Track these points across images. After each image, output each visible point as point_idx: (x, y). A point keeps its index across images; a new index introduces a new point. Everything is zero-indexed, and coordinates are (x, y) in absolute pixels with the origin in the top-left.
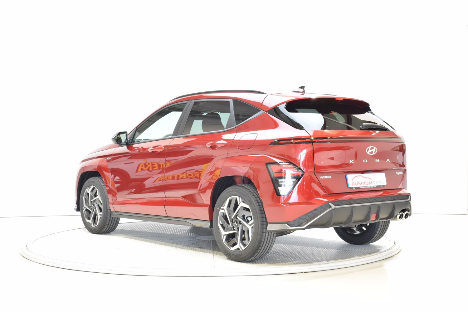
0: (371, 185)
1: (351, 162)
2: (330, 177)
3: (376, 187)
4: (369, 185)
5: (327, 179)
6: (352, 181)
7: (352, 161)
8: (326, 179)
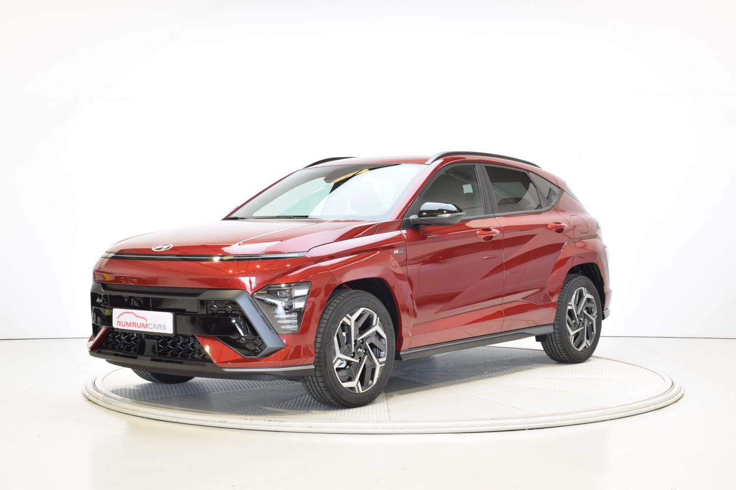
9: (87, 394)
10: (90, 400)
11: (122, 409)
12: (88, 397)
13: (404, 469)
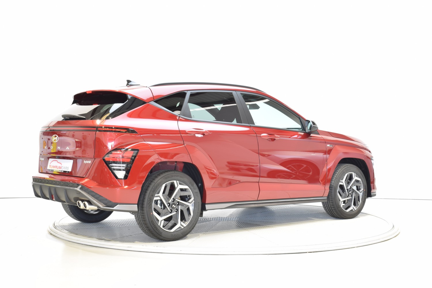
12: (50, 232)
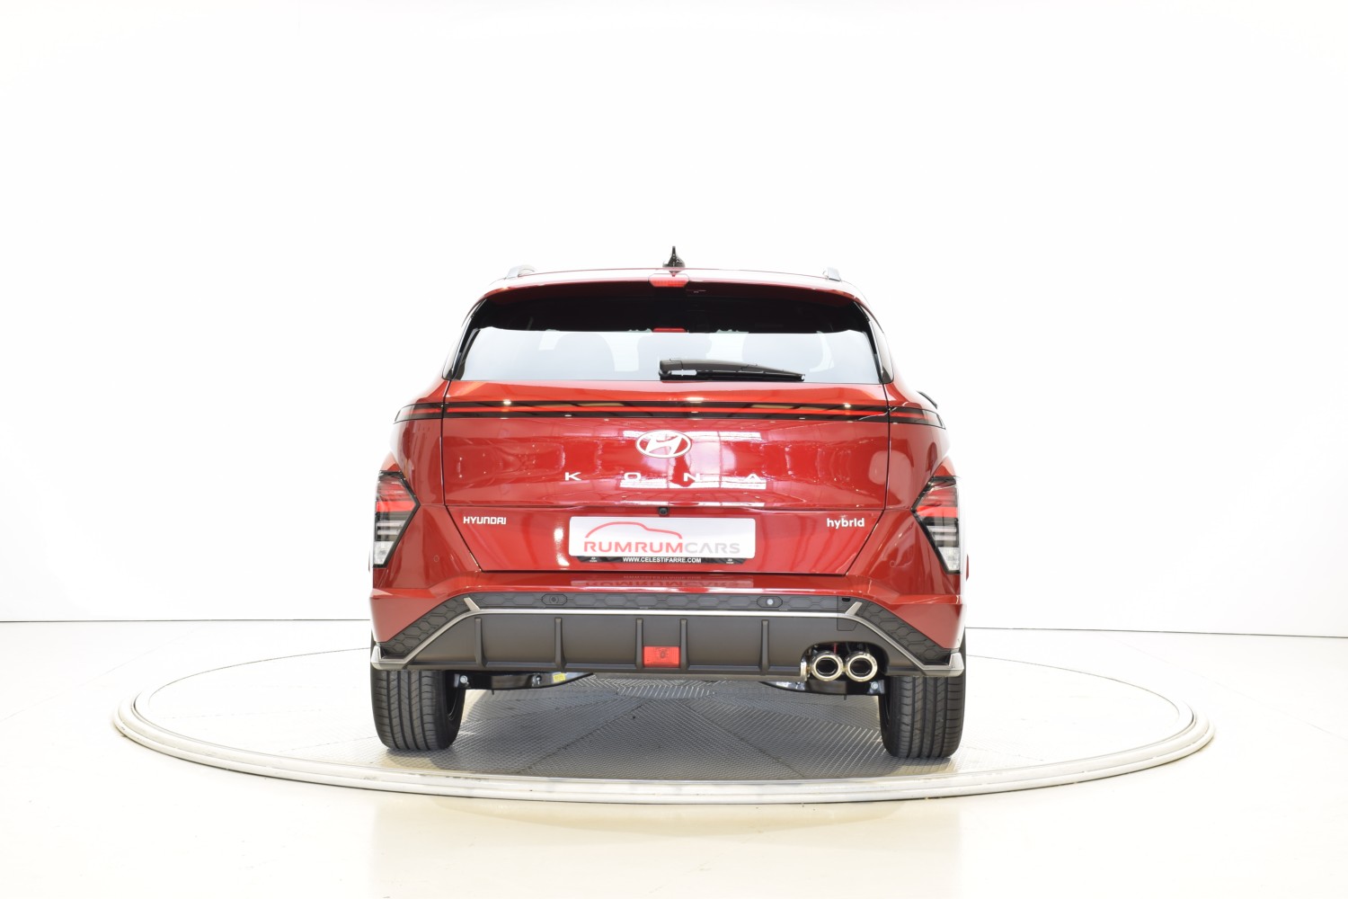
0: (678, 554)
1: (571, 479)
2: (502, 521)
3: (699, 561)
4: (663, 554)
5: (490, 525)
6: (587, 536)
7: (572, 476)
8: (487, 526)
9: (120, 725)
10: (125, 736)
11: (184, 752)
13: (702, 870)
